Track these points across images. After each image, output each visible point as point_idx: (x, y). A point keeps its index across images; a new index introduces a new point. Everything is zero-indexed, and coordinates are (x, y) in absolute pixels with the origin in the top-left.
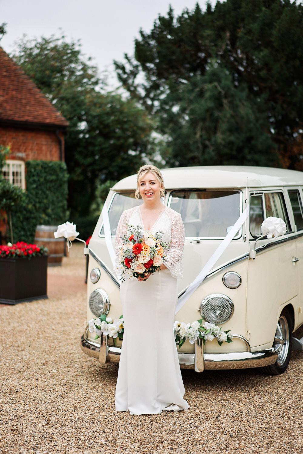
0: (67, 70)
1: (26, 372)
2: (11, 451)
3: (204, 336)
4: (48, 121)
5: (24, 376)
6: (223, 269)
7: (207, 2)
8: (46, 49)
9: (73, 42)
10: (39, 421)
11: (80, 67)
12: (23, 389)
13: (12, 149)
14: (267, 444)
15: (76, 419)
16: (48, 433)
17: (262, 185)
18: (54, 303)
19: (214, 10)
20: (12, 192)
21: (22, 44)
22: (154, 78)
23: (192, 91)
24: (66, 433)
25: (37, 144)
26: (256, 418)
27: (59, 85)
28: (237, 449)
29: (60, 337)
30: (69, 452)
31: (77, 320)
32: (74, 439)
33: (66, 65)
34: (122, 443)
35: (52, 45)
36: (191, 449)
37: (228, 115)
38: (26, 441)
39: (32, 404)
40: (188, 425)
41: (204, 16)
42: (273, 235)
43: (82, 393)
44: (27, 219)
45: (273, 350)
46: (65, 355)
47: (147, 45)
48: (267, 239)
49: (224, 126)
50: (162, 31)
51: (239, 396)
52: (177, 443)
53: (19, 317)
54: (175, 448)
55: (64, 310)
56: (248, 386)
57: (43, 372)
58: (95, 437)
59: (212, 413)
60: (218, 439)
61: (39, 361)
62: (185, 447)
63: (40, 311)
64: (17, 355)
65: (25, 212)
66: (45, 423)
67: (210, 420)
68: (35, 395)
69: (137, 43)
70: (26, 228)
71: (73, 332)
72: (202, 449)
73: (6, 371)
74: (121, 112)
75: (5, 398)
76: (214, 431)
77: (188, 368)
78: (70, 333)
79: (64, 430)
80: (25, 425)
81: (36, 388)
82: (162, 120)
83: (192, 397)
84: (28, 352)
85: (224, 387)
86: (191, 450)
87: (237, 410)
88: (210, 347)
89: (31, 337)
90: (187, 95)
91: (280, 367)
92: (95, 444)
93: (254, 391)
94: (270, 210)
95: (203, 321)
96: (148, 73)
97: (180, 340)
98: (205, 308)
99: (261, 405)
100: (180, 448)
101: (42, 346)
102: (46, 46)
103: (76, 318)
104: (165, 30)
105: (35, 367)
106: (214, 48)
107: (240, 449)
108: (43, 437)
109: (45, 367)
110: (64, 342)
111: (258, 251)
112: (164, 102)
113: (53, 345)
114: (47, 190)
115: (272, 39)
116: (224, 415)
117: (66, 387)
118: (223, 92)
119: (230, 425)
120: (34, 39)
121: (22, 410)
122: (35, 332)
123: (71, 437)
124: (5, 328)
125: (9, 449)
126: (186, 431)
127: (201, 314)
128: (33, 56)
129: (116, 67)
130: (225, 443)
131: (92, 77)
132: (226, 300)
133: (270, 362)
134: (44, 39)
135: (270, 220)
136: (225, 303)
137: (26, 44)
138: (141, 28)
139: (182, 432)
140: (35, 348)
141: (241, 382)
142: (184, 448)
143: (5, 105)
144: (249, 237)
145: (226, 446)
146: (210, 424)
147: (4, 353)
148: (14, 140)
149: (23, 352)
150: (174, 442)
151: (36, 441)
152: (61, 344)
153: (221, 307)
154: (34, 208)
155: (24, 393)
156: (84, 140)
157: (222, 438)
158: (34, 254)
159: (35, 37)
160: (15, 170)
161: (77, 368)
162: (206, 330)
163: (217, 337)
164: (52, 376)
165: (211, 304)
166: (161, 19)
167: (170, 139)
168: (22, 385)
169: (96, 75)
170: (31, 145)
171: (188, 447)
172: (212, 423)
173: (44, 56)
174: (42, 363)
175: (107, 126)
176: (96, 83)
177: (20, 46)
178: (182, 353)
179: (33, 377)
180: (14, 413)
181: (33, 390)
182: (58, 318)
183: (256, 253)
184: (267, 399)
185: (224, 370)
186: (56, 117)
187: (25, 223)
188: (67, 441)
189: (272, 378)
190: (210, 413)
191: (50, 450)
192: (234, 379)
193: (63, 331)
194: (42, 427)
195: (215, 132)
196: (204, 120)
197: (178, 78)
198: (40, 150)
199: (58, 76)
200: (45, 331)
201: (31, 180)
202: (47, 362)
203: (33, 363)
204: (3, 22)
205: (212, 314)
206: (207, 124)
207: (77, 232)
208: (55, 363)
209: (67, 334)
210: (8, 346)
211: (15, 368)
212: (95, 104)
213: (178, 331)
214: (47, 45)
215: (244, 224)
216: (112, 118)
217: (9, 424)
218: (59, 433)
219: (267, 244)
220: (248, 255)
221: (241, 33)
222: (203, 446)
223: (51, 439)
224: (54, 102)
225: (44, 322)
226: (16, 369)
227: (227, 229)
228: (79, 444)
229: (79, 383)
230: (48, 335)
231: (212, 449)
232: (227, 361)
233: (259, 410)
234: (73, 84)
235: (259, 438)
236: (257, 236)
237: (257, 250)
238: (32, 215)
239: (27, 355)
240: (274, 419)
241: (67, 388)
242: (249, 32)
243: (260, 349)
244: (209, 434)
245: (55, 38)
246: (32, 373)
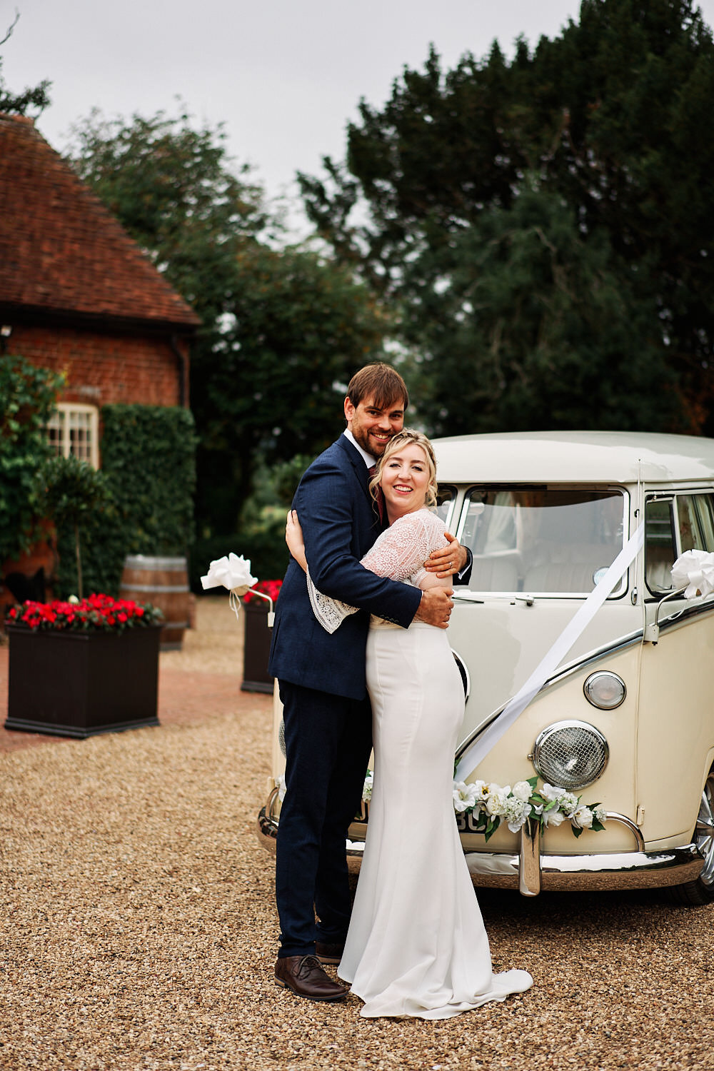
0: (195, 194)
1: (133, 890)
2: (124, 1064)
3: (541, 816)
4: (153, 313)
5: (129, 900)
6: (585, 665)
7: (517, 39)
8: (143, 143)
9: (206, 129)
10: (178, 998)
11: (223, 188)
12: (131, 927)
13: (69, 378)
14: (690, 1055)
15: (260, 996)
16: (201, 1025)
17: (670, 478)
18: (176, 736)
19: (535, 59)
20: (83, 479)
21: (88, 131)
22: (392, 215)
23: (480, 246)
24: (241, 1026)
25: (127, 366)
26: (659, 999)
27: (174, 228)
28: (624, 1065)
29: (198, 813)
30: (253, 1066)
31: (232, 775)
32: (261, 1038)
33: (190, 182)
34: (368, 1049)
35: (157, 135)
36: (522, 1063)
37: (566, 304)
38: (155, 1042)
39: (156, 962)
40: (510, 1013)
41: (509, 72)
42: (698, 591)
43: (266, 939)
44: (102, 540)
45: (692, 849)
46: (216, 855)
47: (375, 137)
48: (683, 598)
49: (555, 328)
50: (412, 106)
51: (617, 950)
52: (491, 1050)
53: (99, 765)
54: (486, 1062)
55: (201, 752)
56: (635, 930)
57: (172, 891)
58: (307, 1035)
59: (562, 987)
60: (581, 1044)
61: (160, 867)
62: (507, 1058)
63: (145, 754)
64: (107, 852)
65: (97, 524)
66: (191, 1002)
67: (559, 1001)
68: (161, 941)
69: (353, 133)
70: (100, 560)
71: (226, 803)
72: (546, 1063)
73: (86, 887)
74: (318, 294)
75: (93, 947)
76: (569, 1025)
77: (503, 886)
78: (219, 803)
79: (235, 1018)
80: (147, 1007)
81: (161, 926)
82: (411, 309)
83: (513, 952)
84: (131, 845)
85: (583, 930)
86: (523, 1067)
87: (616, 980)
88: (553, 840)
89: (131, 811)
90: (469, 255)
91: (706, 888)
92: (308, 1049)
93: (650, 940)
94: (687, 533)
95: (540, 781)
96: (379, 202)
97: (486, 824)
98: (543, 751)
99: (670, 972)
100: (498, 1060)
101: (162, 834)
102: (143, 137)
103: (230, 770)
104: (419, 105)
105: (150, 880)
106: (532, 146)
107: (629, 1065)
108: (190, 1032)
109: (174, 880)
110: (209, 825)
111: (664, 625)
112: (415, 272)
113: (185, 830)
114: (148, 472)
115: (670, 128)
116: (589, 991)
117: (228, 925)
118: (554, 250)
119: (603, 1014)
120: (118, 119)
121: (135, 975)
122: (139, 802)
123: (252, 1035)
124: (71, 792)
125: (118, 1058)
126: (507, 1024)
127: (534, 765)
128: (114, 159)
129: (303, 188)
130: (595, 1052)
131: (252, 210)
132: (592, 735)
133: (686, 876)
134: (138, 120)
135: (690, 556)
136: (589, 741)
137: (97, 132)
138: (363, 98)
139: (499, 1027)
140: (146, 838)
141: (620, 920)
142: (506, 1062)
143: (55, 275)
144: (644, 594)
145: (599, 1057)
146: (559, 1011)
147: (75, 847)
148: (75, 357)
149: (120, 847)
150: (484, 1049)
151: (178, 1042)
152: (202, 829)
153: (579, 751)
154: (117, 514)
155: (135, 937)
156: (231, 358)
157: (588, 1041)
158: (130, 623)
159: (119, 116)
160: (77, 425)
161: (247, 883)
162: (545, 802)
163: (570, 817)
164: (193, 899)
165: (558, 744)
166: (410, 77)
167: (428, 356)
168: (127, 920)
169: (259, 204)
170: (113, 369)
171: (514, 1059)
172: (562, 1009)
173: (140, 161)
174: (165, 871)
175: (286, 325)
176: (260, 225)
177: (83, 136)
178: (490, 853)
179: (149, 901)
180: (118, 981)
181: (155, 930)
182: (190, 771)
183: (660, 631)
184: (682, 958)
185: (583, 892)
186: (172, 305)
187: (96, 550)
188: (246, 1042)
189: (690, 912)
190: (557, 986)
191: (211, 1061)
192: (603, 913)
193: (204, 799)
194: (187, 1012)
195: (534, 343)
196: (508, 313)
197: (448, 214)
198: (134, 379)
199: (171, 208)
200: (162, 799)
201: (113, 449)
202: (176, 870)
203: (145, 870)
204: (43, 79)
205: (559, 766)
206: (516, 322)
207: (254, 577)
208: (195, 872)
209: (214, 807)
210: (82, 832)
211: (106, 882)
212: (257, 274)
213: (484, 803)
214: (147, 134)
215: (631, 564)
216: (296, 307)
217: (111, 1003)
218: (225, 1025)
219: (685, 611)
220: (642, 635)
221: (596, 110)
222: (548, 1058)
223: (210, 1039)
224: (162, 267)
225: (158, 779)
226: (109, 883)
227: (593, 577)
228: (273, 1049)
229: (255, 916)
230: (169, 809)
231: (567, 1064)
232: (589, 871)
233: (665, 981)
234: (208, 227)
235: (671, 1042)
236: (660, 592)
237: (660, 623)
238: (114, 532)
239: (129, 853)
240: (701, 1001)
241: (229, 927)
242: (616, 110)
243: (665, 847)
244: (559, 1033)
245: (165, 118)
246: (146, 894)
